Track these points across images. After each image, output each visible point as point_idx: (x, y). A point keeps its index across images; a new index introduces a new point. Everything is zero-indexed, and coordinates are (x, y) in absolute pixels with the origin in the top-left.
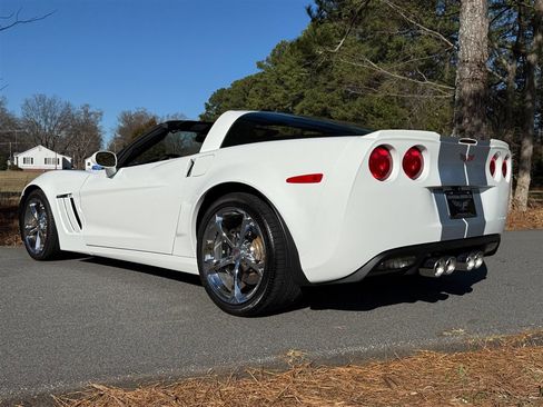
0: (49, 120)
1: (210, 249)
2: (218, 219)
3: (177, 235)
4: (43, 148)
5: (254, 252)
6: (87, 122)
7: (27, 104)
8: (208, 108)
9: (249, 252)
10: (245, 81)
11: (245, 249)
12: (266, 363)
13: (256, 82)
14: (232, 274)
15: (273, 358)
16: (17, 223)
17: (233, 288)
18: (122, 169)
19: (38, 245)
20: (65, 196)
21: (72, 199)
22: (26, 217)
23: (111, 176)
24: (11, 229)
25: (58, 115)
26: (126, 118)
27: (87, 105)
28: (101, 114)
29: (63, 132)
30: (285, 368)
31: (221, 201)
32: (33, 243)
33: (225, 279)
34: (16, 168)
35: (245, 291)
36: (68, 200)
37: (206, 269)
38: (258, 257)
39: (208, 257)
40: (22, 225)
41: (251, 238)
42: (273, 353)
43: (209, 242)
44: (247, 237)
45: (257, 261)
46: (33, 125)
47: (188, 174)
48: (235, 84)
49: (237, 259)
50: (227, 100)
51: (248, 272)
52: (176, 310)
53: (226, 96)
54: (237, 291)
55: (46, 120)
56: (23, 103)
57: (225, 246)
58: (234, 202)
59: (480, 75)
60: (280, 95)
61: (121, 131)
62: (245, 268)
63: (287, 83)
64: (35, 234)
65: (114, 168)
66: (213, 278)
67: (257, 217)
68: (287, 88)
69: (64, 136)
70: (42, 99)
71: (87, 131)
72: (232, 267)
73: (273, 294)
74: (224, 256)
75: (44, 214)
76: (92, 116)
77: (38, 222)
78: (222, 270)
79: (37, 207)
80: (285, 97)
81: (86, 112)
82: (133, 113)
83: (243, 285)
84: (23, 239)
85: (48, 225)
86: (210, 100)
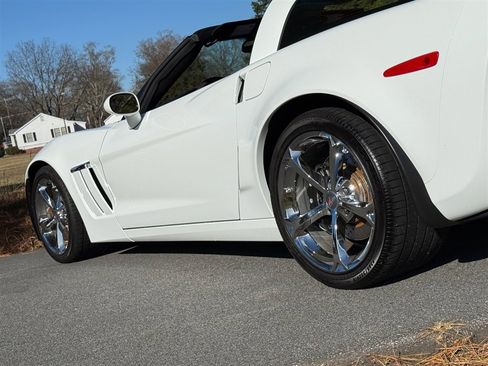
0: (45, 76)
1: (291, 200)
2: (294, 154)
3: (241, 190)
4: (46, 117)
5: (356, 191)
6: (96, 67)
7: (11, 59)
9: (349, 193)
11: (340, 190)
12: (403, 346)
14: (330, 231)
15: (412, 338)
16: (28, 221)
17: (335, 250)
18: (148, 113)
19: (61, 243)
20: (82, 167)
21: (91, 170)
22: (38, 207)
23: (135, 127)
24: (23, 230)
25: (55, 66)
26: (147, 50)
27: (91, 44)
28: (112, 53)
29: (67, 89)
30: (433, 348)
31: (293, 127)
32: (53, 241)
33: (322, 239)
34: (16, 151)
35: (354, 251)
36: (86, 171)
37: (291, 229)
38: (362, 199)
39: (290, 212)
40: (35, 220)
41: (347, 174)
42: (412, 331)
43: (288, 190)
44: (341, 173)
45: (363, 204)
46: (25, 87)
47: (240, 99)
49: (333, 207)
51: (353, 224)
52: (259, 296)
54: (342, 254)
55: (41, 77)
56: (7, 59)
57: (312, 192)
58: (312, 124)
61: (144, 69)
62: (347, 217)
64: (54, 227)
65: (137, 114)
66: (303, 241)
67: (349, 139)
69: (70, 94)
70: (29, 48)
71: (98, 80)
72: (327, 220)
73: (395, 248)
74: (313, 206)
75: (60, 198)
76: (101, 59)
77: (54, 211)
78: (315, 227)
79: (49, 191)
81: (92, 54)
82: (155, 41)
83: (350, 244)
84: (40, 238)
85: (68, 211)
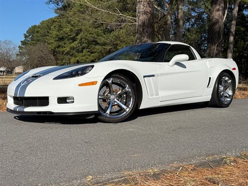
8: (26, 37)
10: (48, 21)
13: (54, 21)
48: (42, 23)
50: (38, 32)
53: (37, 29)
59: (149, 9)
60: (68, 29)
63: (72, 22)
68: (72, 26)
80: (71, 30)
86: (27, 32)
